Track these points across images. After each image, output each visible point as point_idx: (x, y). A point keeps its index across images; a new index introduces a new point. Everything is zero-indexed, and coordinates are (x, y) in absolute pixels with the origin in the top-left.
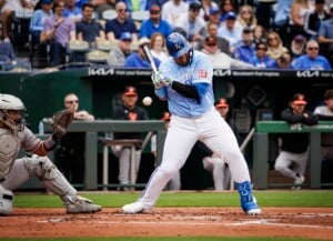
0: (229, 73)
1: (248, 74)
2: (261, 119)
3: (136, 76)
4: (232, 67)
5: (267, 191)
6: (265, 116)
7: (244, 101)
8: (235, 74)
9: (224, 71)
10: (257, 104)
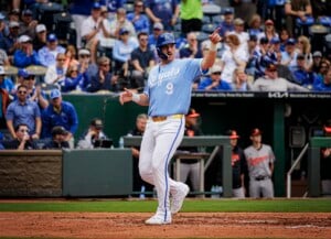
0: (286, 95)
1: (303, 96)
2: (313, 135)
3: (204, 97)
4: (289, 89)
5: (319, 199)
6: (316, 132)
7: (299, 120)
8: (292, 96)
9: (282, 93)
10: (311, 122)
